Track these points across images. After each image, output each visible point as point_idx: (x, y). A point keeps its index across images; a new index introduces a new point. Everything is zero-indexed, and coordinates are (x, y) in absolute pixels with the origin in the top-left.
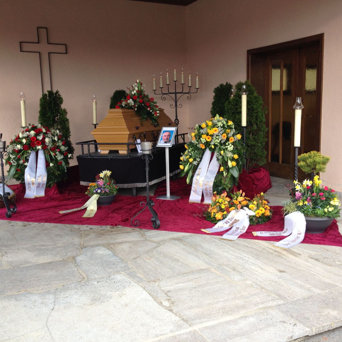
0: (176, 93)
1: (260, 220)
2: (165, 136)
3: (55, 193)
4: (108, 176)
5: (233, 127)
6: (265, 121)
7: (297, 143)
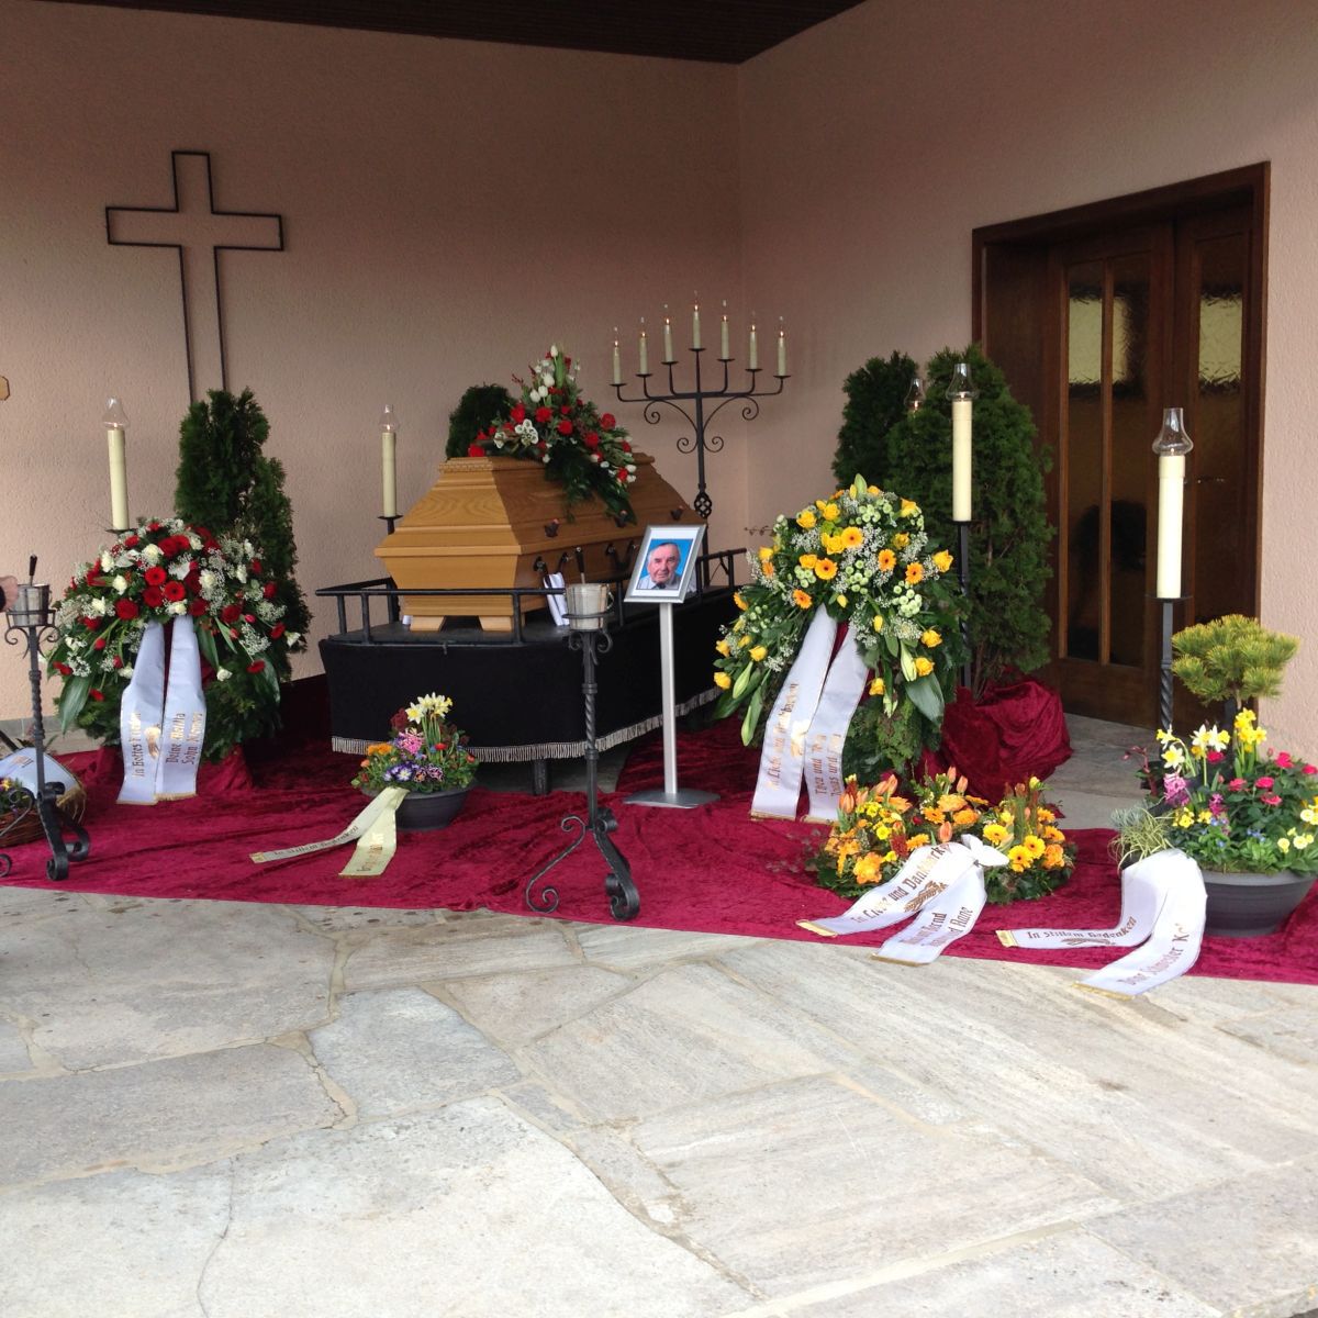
0: (699, 396)
1: (1027, 885)
2: (658, 561)
3: (237, 782)
4: (437, 715)
5: (921, 523)
6: (1045, 500)
7: (1169, 583)
